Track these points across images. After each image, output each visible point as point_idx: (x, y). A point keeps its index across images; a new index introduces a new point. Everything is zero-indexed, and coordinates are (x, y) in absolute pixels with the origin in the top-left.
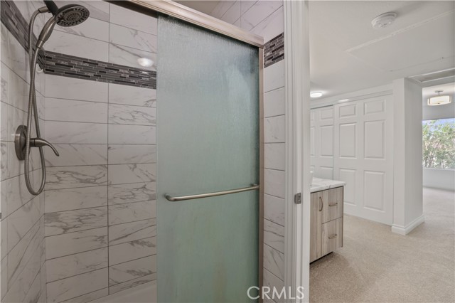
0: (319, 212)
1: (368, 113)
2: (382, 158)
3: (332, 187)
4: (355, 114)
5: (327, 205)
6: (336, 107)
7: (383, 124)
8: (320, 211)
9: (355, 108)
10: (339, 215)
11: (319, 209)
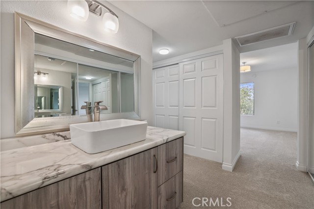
0: (153, 176)
1: (204, 69)
2: (215, 107)
3: (169, 140)
4: (195, 71)
5: (164, 162)
6: (181, 65)
7: (216, 78)
8: (155, 172)
9: (195, 65)
10: (178, 170)
11: (152, 171)
